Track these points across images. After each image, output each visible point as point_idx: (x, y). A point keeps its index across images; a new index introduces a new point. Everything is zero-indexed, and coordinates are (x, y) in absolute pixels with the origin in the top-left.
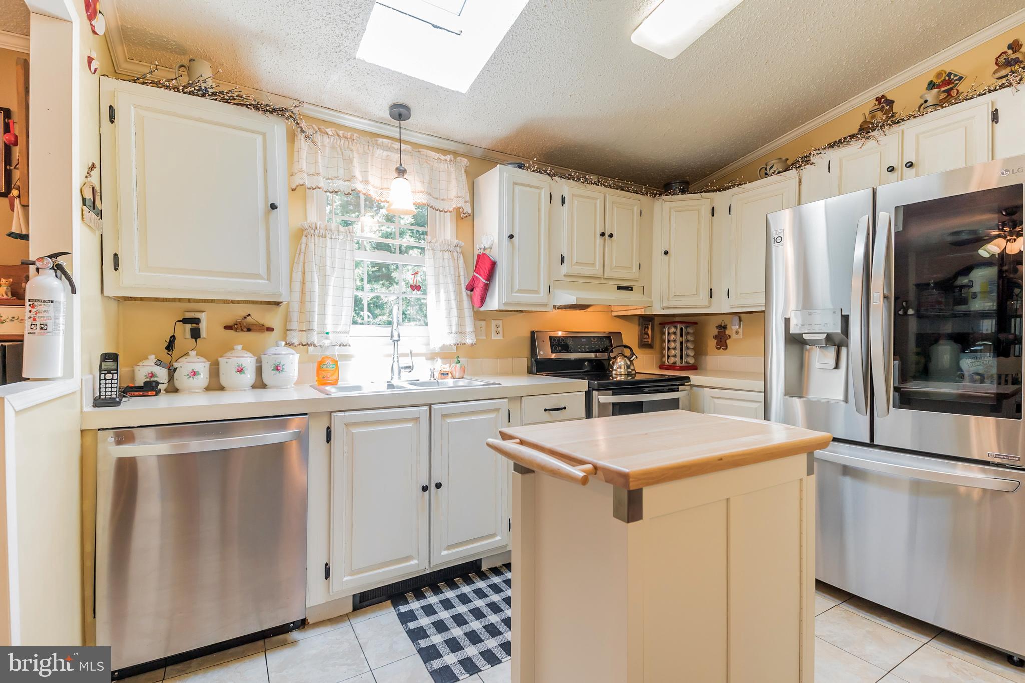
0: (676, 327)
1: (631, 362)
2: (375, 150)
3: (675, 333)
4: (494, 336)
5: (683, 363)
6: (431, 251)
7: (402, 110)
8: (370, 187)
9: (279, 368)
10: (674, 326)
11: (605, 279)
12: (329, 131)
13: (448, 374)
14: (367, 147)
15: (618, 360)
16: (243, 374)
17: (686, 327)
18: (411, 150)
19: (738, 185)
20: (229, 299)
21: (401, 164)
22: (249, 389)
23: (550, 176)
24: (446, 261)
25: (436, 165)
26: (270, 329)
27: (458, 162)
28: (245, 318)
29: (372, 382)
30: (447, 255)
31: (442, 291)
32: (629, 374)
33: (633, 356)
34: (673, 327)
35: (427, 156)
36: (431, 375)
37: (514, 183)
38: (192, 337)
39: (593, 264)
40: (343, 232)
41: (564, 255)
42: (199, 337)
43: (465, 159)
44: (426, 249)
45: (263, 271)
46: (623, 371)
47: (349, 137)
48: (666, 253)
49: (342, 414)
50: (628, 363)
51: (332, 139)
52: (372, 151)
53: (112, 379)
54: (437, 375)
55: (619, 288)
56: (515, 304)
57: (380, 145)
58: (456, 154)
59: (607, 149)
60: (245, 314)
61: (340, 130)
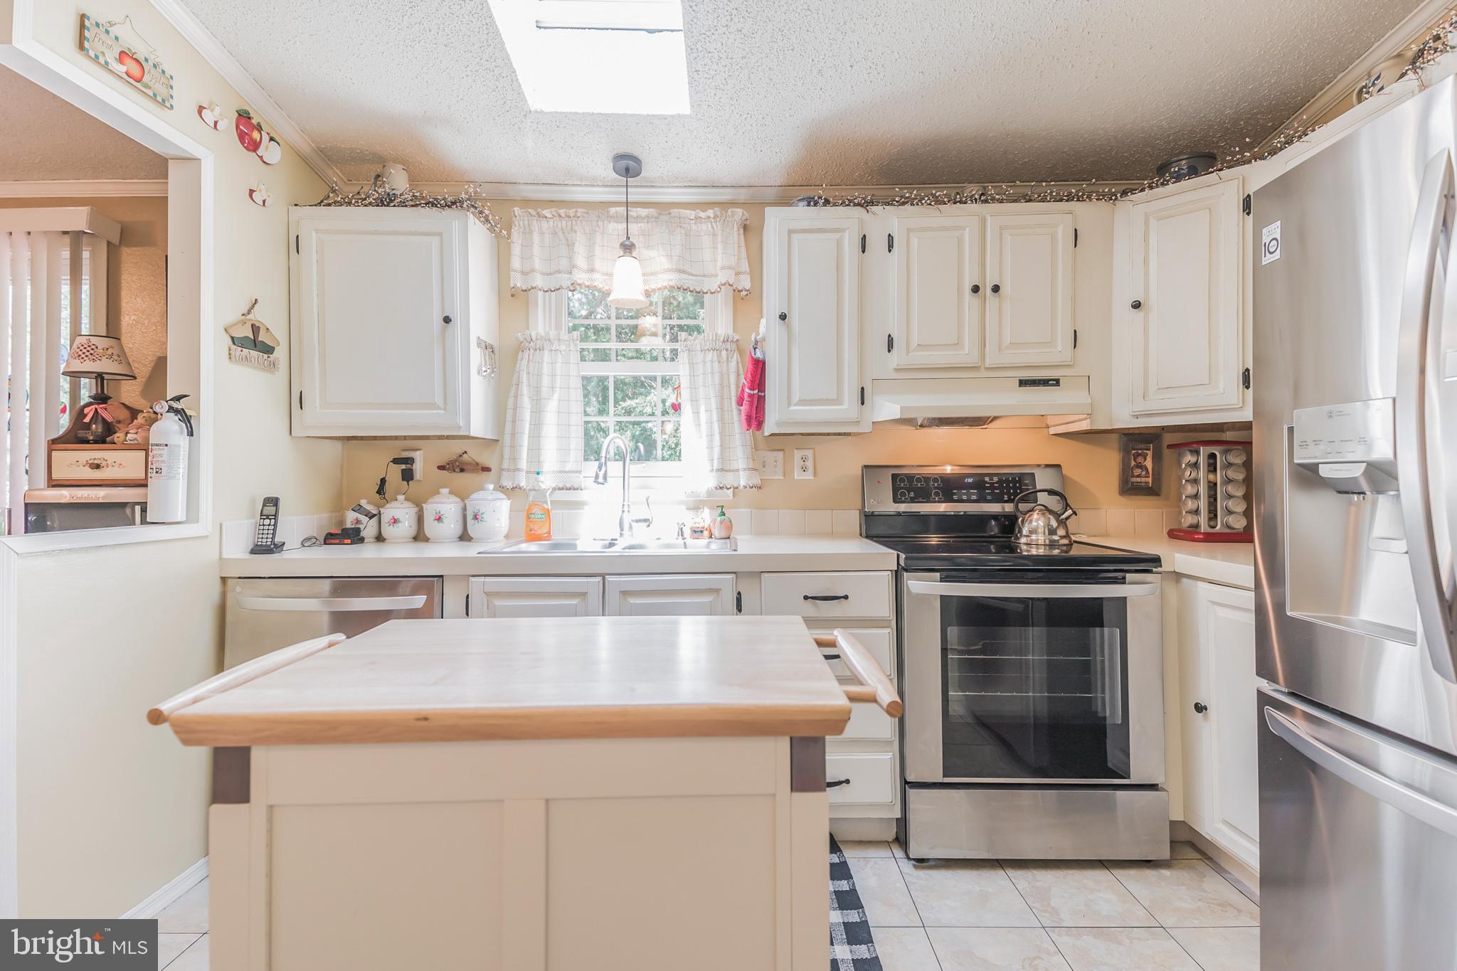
0: (1198, 453)
1: (1063, 523)
2: (605, 225)
3: (1195, 465)
4: (798, 475)
5: (1218, 527)
6: (686, 353)
7: (631, 163)
8: (596, 276)
9: (478, 517)
10: (1191, 451)
11: (988, 369)
12: (546, 213)
13: (702, 532)
14: (595, 223)
15: (1035, 516)
16: (441, 523)
17: (1226, 452)
18: (656, 215)
19: (1300, 137)
20: (443, 434)
21: (628, 238)
22: (456, 541)
23: (862, 206)
24: (709, 364)
25: (694, 227)
26: (486, 469)
27: (729, 216)
28: (460, 456)
29: (595, 539)
30: (710, 355)
31: (702, 409)
32: (1052, 545)
33: (1066, 511)
34: (1188, 453)
35: (680, 218)
36: (678, 532)
37: (790, 232)
38: (403, 480)
39: (958, 344)
40: (565, 341)
41: (895, 336)
42: (412, 479)
43: (738, 210)
44: (679, 350)
45: (439, 400)
46: (1041, 538)
47: (571, 215)
48: (1137, 305)
49: (482, 579)
50: (1054, 523)
51: (551, 223)
52: (601, 228)
53: (269, 525)
54: (687, 532)
55: (1023, 383)
56: (796, 423)
57: (612, 217)
58: (725, 205)
59: (990, 135)
60: (461, 452)
61: (560, 209)
